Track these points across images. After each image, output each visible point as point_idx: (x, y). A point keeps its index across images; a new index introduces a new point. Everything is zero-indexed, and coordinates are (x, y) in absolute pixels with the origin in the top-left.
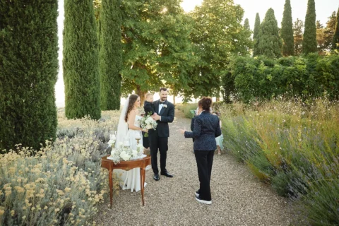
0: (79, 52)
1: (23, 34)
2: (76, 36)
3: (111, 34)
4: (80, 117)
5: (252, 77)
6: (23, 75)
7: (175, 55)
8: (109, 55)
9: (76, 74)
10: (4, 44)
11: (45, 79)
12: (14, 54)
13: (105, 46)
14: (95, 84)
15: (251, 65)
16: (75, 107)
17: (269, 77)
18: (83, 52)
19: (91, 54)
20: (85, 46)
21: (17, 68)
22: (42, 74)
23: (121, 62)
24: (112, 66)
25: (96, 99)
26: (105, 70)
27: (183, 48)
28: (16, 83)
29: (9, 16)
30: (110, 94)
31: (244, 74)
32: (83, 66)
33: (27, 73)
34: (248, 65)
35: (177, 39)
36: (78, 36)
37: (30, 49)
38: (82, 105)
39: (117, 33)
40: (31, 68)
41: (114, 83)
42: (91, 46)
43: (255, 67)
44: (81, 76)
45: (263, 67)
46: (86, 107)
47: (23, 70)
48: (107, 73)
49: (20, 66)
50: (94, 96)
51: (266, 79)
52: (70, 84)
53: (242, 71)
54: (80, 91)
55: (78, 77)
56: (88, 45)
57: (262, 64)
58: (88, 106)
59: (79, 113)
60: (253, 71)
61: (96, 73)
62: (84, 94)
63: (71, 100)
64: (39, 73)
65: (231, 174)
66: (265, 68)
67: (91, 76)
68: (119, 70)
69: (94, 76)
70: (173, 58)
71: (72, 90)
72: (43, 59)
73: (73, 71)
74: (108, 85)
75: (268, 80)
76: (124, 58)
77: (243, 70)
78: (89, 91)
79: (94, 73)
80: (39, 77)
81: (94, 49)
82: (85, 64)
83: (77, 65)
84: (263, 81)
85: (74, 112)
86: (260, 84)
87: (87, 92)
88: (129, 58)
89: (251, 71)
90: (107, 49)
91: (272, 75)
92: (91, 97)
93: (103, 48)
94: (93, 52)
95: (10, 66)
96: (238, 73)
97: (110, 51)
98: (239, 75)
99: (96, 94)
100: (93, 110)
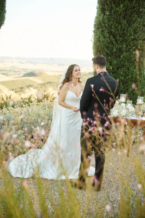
1: (115, 17)
6: (113, 48)
10: (102, 26)
11: (129, 51)
12: (108, 33)
21: (109, 43)
22: (127, 46)
28: (107, 54)
29: (107, 4)
33: (115, 46)
37: (119, 27)
40: (119, 42)
47: (113, 44)
49: (111, 41)
64: (125, 46)
72: (128, 34)
80: (124, 49)
95: (104, 42)
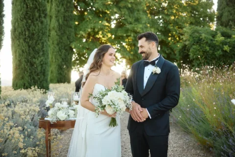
0: (27, 22)
2: (25, 6)
3: (63, 5)
4: (27, 88)
5: (208, 48)
7: (128, 26)
8: (60, 27)
9: (24, 44)
13: (56, 17)
14: (43, 54)
15: (206, 36)
16: (23, 78)
17: (226, 48)
18: (32, 22)
19: (40, 24)
20: (34, 16)
23: (73, 34)
24: (63, 39)
25: (44, 70)
26: (56, 42)
27: (137, 20)
30: (60, 67)
31: (200, 45)
32: (31, 37)
34: (203, 35)
35: (131, 10)
36: (27, 5)
38: (30, 76)
39: (69, 5)
41: (65, 55)
42: (40, 16)
43: (211, 38)
44: (29, 47)
45: (220, 38)
46: (34, 78)
48: (58, 44)
50: (42, 67)
51: (223, 51)
52: (17, 55)
53: (197, 42)
54: (27, 61)
55: (26, 48)
56: (37, 15)
57: (219, 34)
58: (36, 78)
59: (27, 84)
60: (209, 42)
61: (45, 44)
62: (32, 65)
63: (18, 71)
65: (176, 143)
66: (222, 38)
67: (40, 46)
68: (71, 42)
69: (43, 47)
70: (127, 31)
71: (20, 61)
73: (21, 41)
74: (59, 57)
75: (226, 51)
76: (76, 30)
77: (199, 41)
78: (37, 62)
79: (43, 43)
81: (43, 19)
82: (33, 34)
83: (25, 35)
84: (219, 52)
85: (21, 82)
86: (217, 55)
87: (35, 63)
88: (80, 30)
89: (207, 42)
90: (58, 21)
91: (229, 46)
92: (39, 68)
93: (54, 20)
94: (42, 22)
96: (193, 45)
97: (61, 23)
98: (194, 47)
99: (44, 65)
100: (41, 82)
